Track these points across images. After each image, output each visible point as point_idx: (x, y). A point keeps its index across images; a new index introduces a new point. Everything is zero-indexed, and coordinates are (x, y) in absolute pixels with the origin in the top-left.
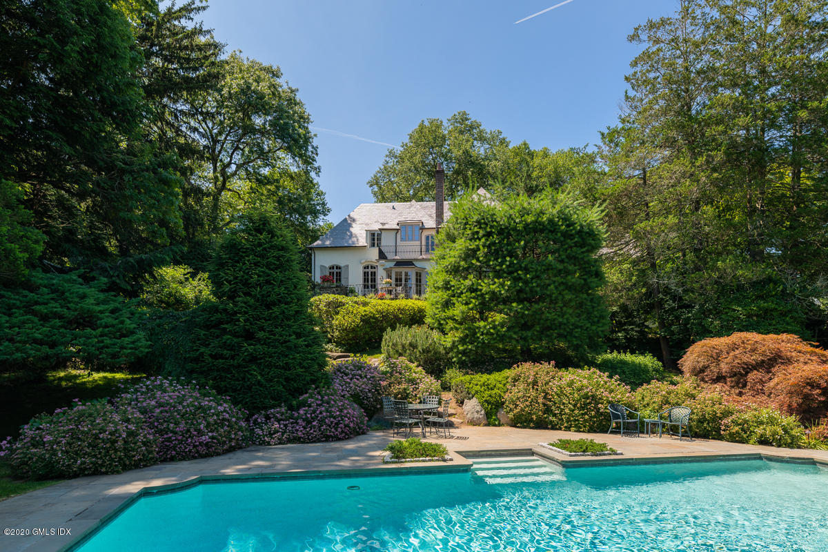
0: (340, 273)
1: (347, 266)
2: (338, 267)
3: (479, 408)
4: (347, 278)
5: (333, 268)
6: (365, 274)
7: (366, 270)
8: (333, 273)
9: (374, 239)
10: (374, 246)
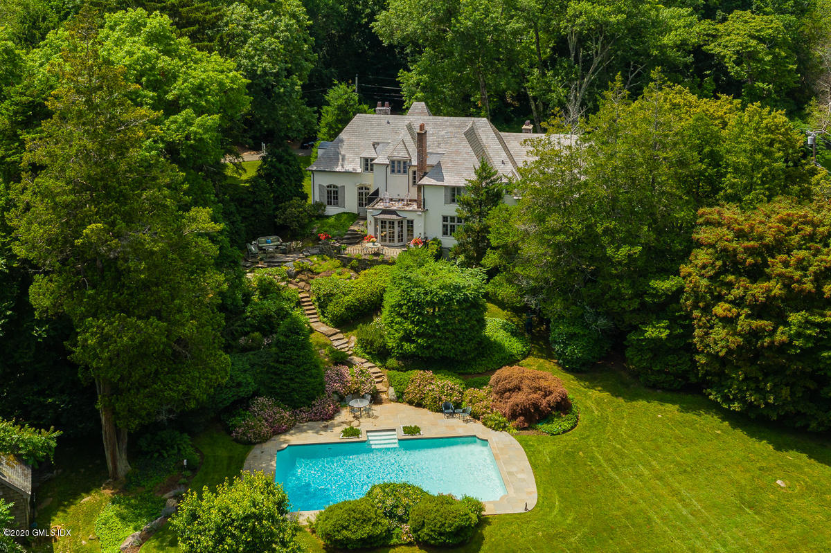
0: (337, 192)
1: (344, 186)
2: (335, 187)
3: (394, 394)
4: (344, 197)
5: (331, 187)
6: (360, 194)
7: (361, 191)
8: (331, 191)
9: (367, 165)
10: (367, 169)
